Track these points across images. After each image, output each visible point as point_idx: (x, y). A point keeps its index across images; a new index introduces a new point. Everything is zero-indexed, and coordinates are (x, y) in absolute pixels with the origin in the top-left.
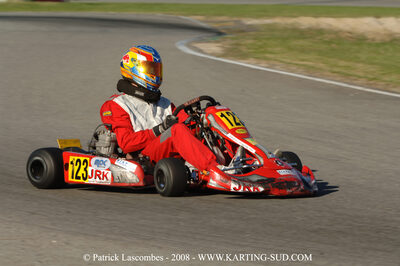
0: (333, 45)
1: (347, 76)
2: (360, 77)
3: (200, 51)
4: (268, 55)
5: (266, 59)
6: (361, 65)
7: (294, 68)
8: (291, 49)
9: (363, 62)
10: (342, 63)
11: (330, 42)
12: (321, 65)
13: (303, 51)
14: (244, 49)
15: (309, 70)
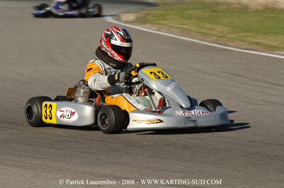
1: (205, 34)
2: (213, 35)
4: (162, 22)
5: (159, 24)
6: (219, 28)
7: (174, 30)
10: (208, 26)
12: (194, 27)
15: (184, 32)
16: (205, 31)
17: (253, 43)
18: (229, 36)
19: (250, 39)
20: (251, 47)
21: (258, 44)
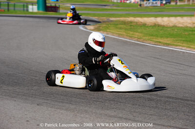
0: (132, 27)
1: (131, 37)
3: (86, 28)
4: (108, 30)
5: (107, 31)
6: (138, 33)
7: (115, 34)
8: (117, 28)
9: (139, 32)
10: (131, 33)
11: (131, 26)
12: (124, 33)
13: (121, 28)
14: (101, 28)
15: (119, 35)
16: (131, 35)
17: (157, 42)
18: (143, 38)
19: (154, 40)
20: (156, 44)
21: (160, 42)
